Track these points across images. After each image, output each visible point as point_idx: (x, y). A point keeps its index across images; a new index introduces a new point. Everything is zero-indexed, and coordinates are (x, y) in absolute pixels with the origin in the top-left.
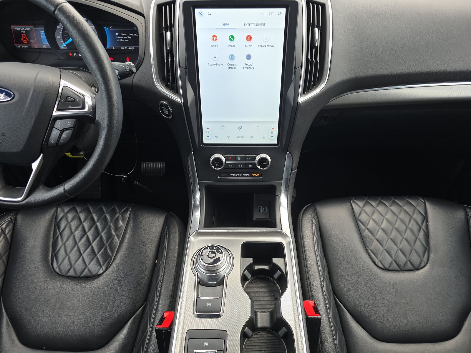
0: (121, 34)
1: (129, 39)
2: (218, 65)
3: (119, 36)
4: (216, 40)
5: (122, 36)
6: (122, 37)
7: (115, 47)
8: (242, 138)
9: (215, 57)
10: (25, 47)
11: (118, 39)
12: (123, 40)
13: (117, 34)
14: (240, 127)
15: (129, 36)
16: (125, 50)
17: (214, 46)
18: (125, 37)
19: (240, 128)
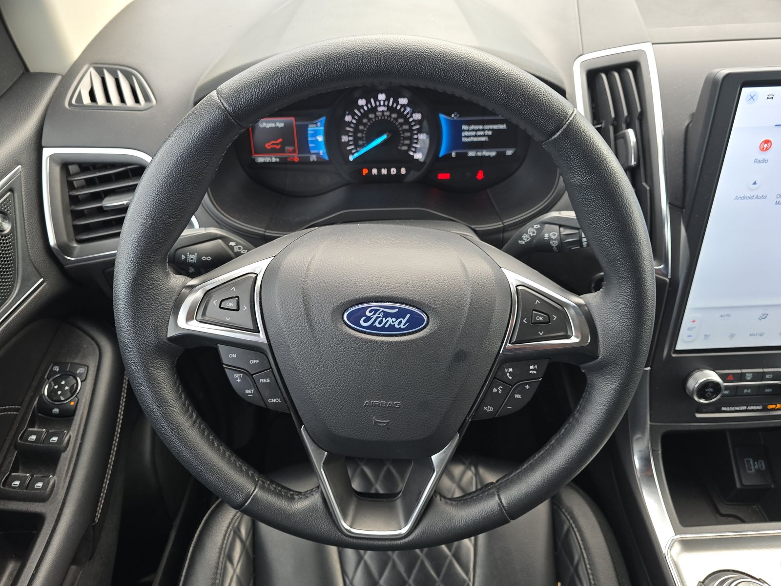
0: (472, 127)
1: (488, 136)
2: (757, 197)
3: (468, 130)
4: (767, 149)
5: (473, 130)
6: (473, 133)
7: (457, 154)
8: (761, 335)
9: (755, 183)
10: (274, 160)
11: (465, 136)
12: (475, 139)
13: (464, 127)
14: (764, 315)
15: (489, 130)
16: (476, 157)
17: (760, 162)
18: (479, 133)
19: (764, 317)
